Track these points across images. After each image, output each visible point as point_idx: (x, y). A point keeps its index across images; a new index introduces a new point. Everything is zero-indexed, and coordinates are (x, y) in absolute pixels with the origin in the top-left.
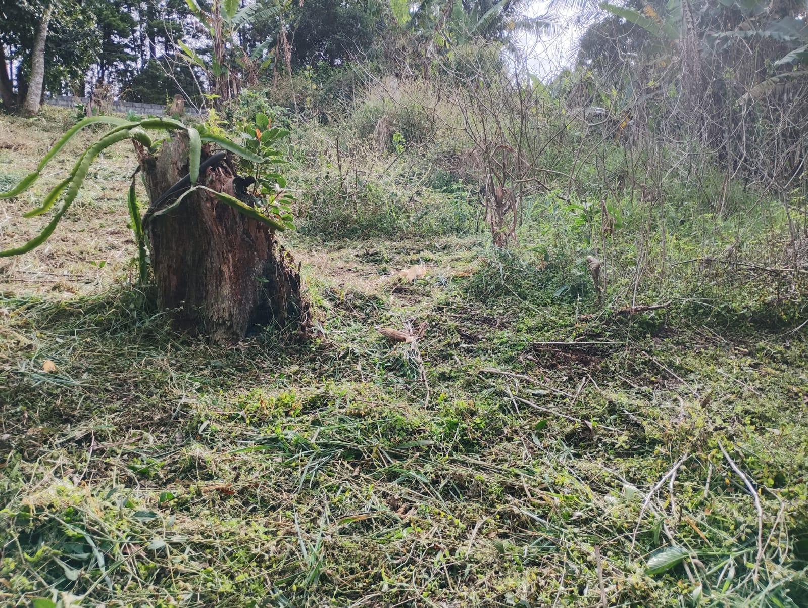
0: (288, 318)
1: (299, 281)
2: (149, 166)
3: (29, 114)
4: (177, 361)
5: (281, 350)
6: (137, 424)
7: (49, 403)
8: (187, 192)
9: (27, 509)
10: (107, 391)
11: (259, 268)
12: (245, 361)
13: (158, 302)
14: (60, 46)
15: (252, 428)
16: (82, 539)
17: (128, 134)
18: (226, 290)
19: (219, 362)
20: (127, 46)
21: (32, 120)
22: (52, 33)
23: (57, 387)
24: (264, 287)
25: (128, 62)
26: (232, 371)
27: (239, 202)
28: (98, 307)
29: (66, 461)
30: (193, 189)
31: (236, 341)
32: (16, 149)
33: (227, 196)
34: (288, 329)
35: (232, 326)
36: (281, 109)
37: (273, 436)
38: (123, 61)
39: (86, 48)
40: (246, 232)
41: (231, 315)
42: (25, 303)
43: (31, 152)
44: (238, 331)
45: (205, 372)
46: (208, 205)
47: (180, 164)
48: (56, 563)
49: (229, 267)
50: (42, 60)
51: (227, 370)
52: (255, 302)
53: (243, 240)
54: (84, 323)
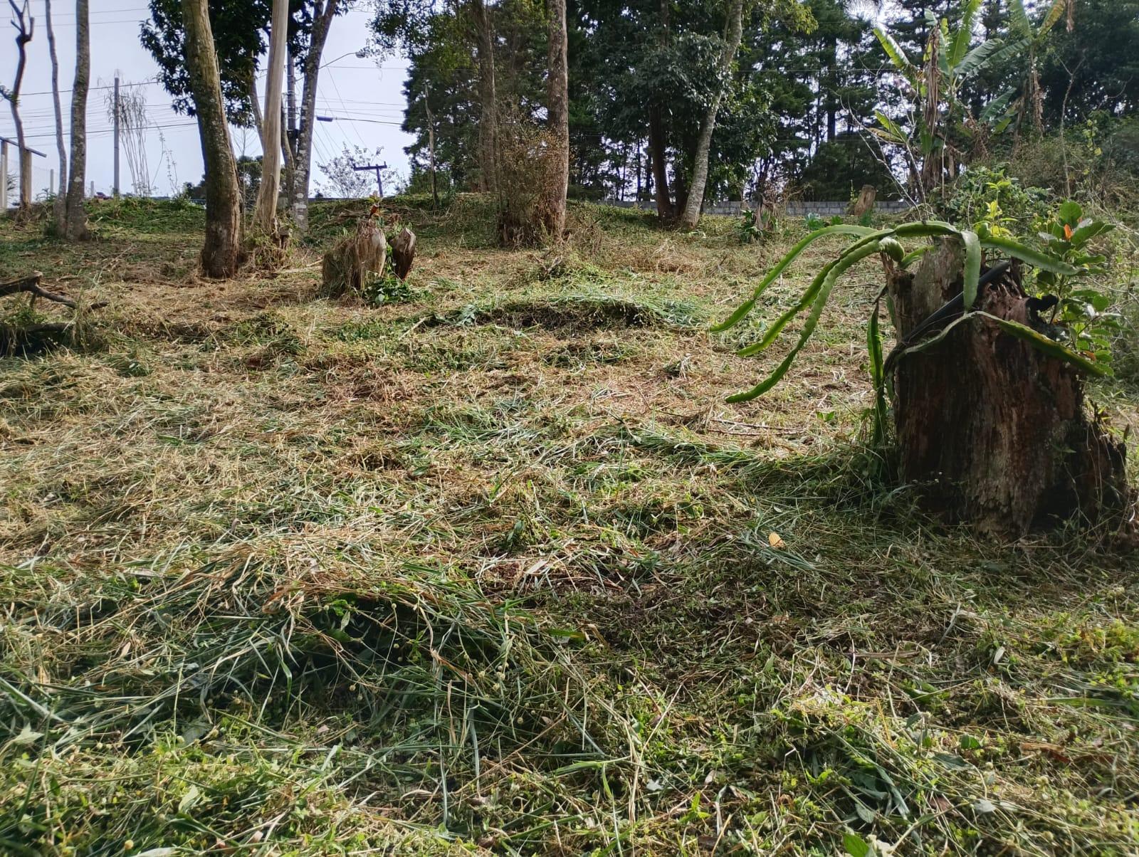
0: (1103, 511)
1: (1124, 454)
2: (901, 286)
3: (687, 227)
4: (931, 555)
5: (1090, 559)
6: (899, 634)
7: (787, 587)
8: (958, 321)
9: (797, 714)
10: (850, 583)
11: (1059, 431)
12: (1032, 568)
13: (900, 471)
14: (728, 139)
15: (1071, 670)
16: (874, 772)
17: (877, 245)
18: (1002, 459)
19: (993, 565)
20: (799, 128)
21: (690, 234)
22: (719, 125)
23: (793, 569)
24: (1066, 460)
25: (800, 150)
26: (1015, 579)
27: (1035, 333)
28: (819, 472)
29: (823, 664)
30: (966, 316)
31: (1015, 537)
32: (681, 272)
33: (1018, 325)
34: (1102, 528)
35: (1010, 513)
36: (1037, 190)
37: (1112, 688)
38: (793, 149)
39: (757, 138)
40: (1043, 378)
41: (1010, 498)
42: (732, 460)
43: (698, 273)
44: (1020, 523)
45: (974, 576)
46: (984, 338)
47: (947, 283)
48: (845, 794)
49: (1010, 428)
50: (706, 160)
51: (1006, 577)
52: (1048, 482)
53: (1037, 389)
54: (803, 490)
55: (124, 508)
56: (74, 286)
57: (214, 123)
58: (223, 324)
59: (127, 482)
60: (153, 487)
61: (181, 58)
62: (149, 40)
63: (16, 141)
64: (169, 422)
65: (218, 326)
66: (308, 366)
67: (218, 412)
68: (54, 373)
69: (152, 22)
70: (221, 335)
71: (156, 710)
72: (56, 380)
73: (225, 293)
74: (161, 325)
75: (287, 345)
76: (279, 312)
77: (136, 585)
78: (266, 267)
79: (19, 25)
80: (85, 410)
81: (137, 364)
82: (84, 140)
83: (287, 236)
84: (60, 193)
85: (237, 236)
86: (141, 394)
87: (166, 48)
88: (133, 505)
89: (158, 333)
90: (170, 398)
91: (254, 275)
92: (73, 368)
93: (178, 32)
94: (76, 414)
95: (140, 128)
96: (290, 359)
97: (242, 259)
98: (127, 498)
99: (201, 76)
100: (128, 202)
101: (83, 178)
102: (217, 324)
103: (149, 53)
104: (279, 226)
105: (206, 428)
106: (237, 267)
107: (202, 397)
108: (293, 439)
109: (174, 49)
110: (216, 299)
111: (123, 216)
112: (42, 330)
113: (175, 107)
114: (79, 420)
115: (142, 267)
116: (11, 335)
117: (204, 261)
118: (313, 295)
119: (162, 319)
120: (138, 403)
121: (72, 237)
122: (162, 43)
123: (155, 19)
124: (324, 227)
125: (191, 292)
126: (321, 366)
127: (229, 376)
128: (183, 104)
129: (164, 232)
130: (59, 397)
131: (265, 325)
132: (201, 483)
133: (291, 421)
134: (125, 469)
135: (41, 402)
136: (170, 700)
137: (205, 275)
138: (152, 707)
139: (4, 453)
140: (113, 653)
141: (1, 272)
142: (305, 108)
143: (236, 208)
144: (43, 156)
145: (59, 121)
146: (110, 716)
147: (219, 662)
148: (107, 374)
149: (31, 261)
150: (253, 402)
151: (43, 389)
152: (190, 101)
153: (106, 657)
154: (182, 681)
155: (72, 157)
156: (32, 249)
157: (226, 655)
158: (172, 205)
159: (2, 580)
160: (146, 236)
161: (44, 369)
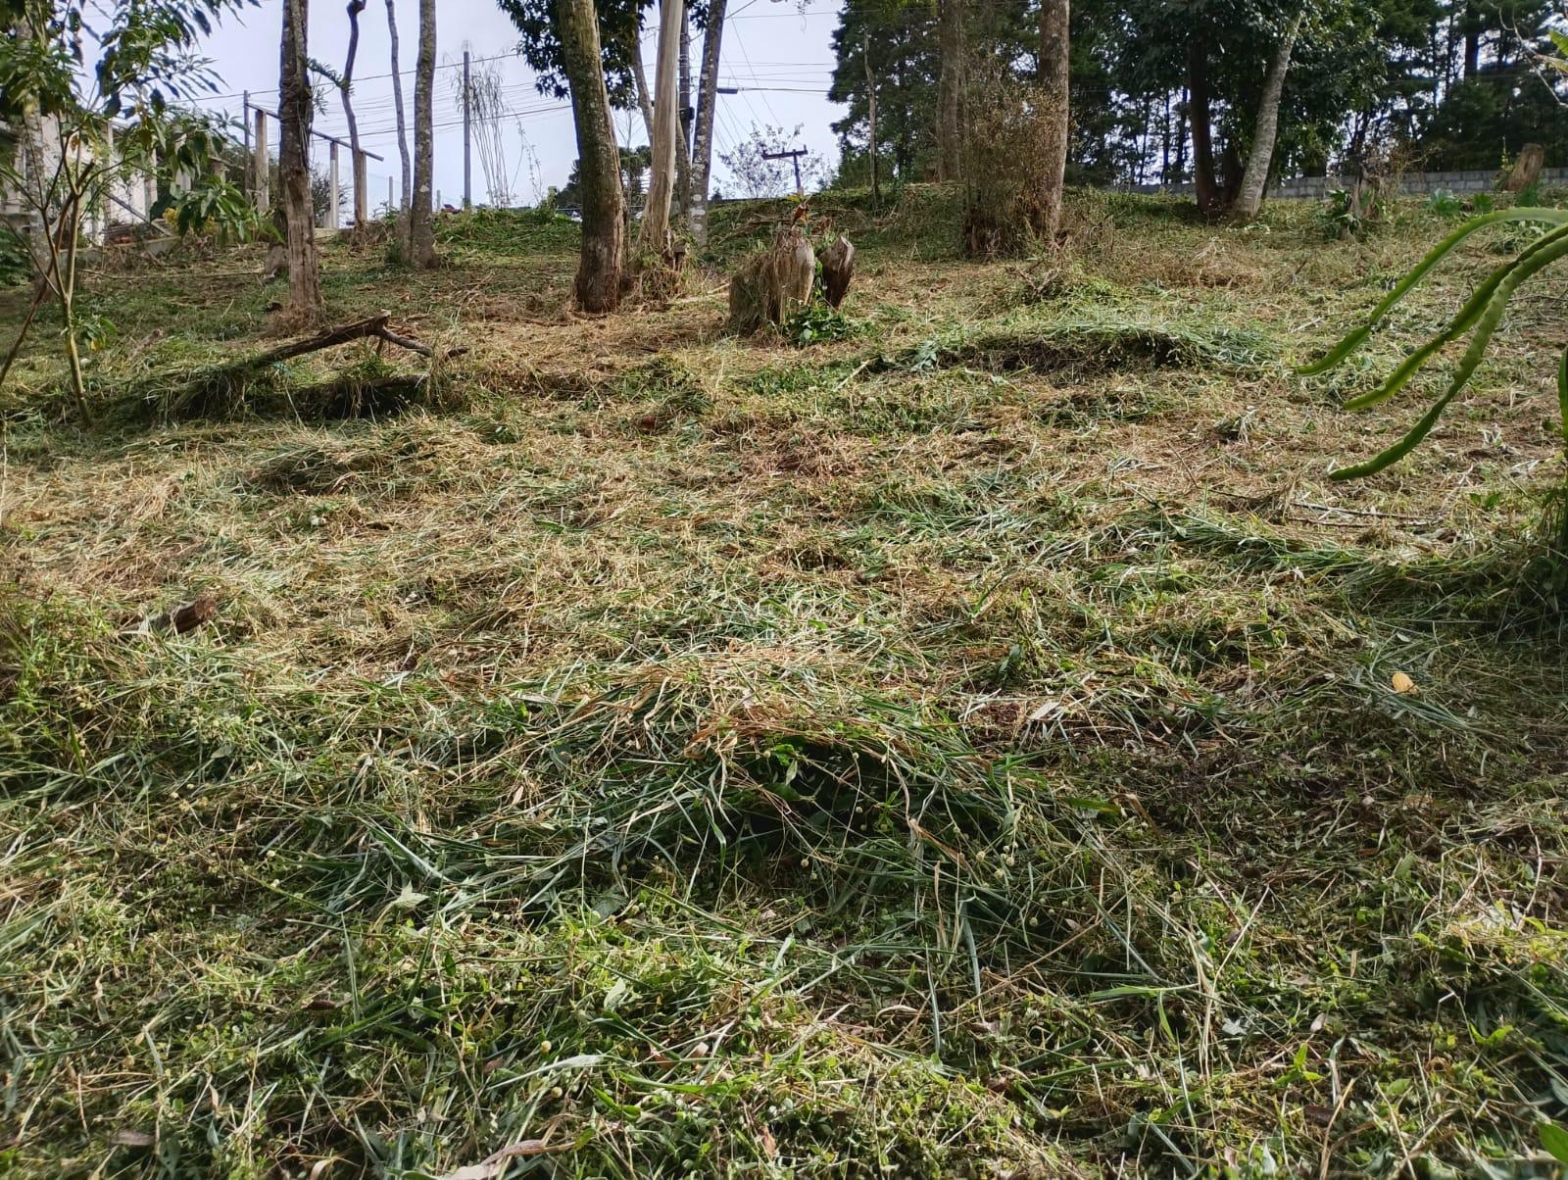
3: (1242, 219)
7: (1426, 754)
9: (1455, 942)
10: (1525, 751)
14: (1309, 83)
20: (1417, 62)
21: (1247, 229)
22: (1296, 64)
23: (1433, 727)
25: (1419, 95)
28: (1469, 583)
29: (1489, 870)
32: (1235, 285)
38: (1407, 94)
39: (1355, 82)
42: (1328, 563)
43: (1261, 286)
48: (1534, 1063)
50: (1274, 117)
54: (1444, 610)
55: (502, 614)
56: (425, 327)
57: (592, 105)
58: (606, 374)
59: (502, 580)
60: (534, 588)
61: (547, 20)
62: (508, 1)
63: (348, 141)
64: (546, 502)
65: (600, 376)
66: (717, 429)
67: (606, 490)
68: (408, 439)
70: (605, 388)
71: (559, 875)
72: (411, 449)
73: (607, 332)
74: (531, 376)
75: (689, 401)
76: (675, 356)
77: (525, 713)
78: (656, 297)
80: (446, 486)
81: (504, 427)
82: (430, 137)
83: (683, 254)
84: (403, 207)
85: (619, 255)
86: (511, 466)
87: (529, 7)
88: (511, 609)
89: (528, 386)
90: (545, 471)
91: (641, 307)
92: (430, 433)
94: (436, 491)
95: (495, 117)
96: (693, 419)
97: (626, 286)
98: (503, 600)
99: (576, 43)
100: (482, 216)
101: (430, 187)
102: (599, 373)
103: (508, 15)
104: (673, 239)
105: (592, 511)
106: (619, 297)
107: (586, 470)
108: (702, 527)
109: (538, 8)
110: (595, 340)
111: (477, 234)
112: (390, 385)
113: (539, 87)
114: (439, 499)
115: (503, 301)
116: (355, 392)
117: (579, 290)
118: (717, 332)
119: (532, 369)
120: (507, 478)
121: (418, 263)
122: (524, 1)
124: (728, 240)
125: (564, 331)
126: (733, 428)
127: (617, 442)
128: (549, 82)
129: (526, 254)
130: (416, 470)
131: (659, 374)
132: (591, 583)
133: (698, 502)
134: (499, 563)
135: (395, 477)
136: (575, 863)
137: (580, 309)
138: (555, 870)
139: (356, 541)
140: (504, 798)
141: (336, 314)
142: (705, 77)
143: (619, 218)
144: (381, 159)
145: (400, 113)
146: (505, 879)
147: (633, 819)
148: (469, 441)
149: (373, 297)
150: (648, 477)
151: (396, 460)
152: (558, 78)
153: (496, 804)
154: (588, 840)
155: (416, 159)
156: (371, 281)
157: (641, 810)
158: (536, 218)
159: (366, 700)
160: (505, 260)
161: (396, 434)
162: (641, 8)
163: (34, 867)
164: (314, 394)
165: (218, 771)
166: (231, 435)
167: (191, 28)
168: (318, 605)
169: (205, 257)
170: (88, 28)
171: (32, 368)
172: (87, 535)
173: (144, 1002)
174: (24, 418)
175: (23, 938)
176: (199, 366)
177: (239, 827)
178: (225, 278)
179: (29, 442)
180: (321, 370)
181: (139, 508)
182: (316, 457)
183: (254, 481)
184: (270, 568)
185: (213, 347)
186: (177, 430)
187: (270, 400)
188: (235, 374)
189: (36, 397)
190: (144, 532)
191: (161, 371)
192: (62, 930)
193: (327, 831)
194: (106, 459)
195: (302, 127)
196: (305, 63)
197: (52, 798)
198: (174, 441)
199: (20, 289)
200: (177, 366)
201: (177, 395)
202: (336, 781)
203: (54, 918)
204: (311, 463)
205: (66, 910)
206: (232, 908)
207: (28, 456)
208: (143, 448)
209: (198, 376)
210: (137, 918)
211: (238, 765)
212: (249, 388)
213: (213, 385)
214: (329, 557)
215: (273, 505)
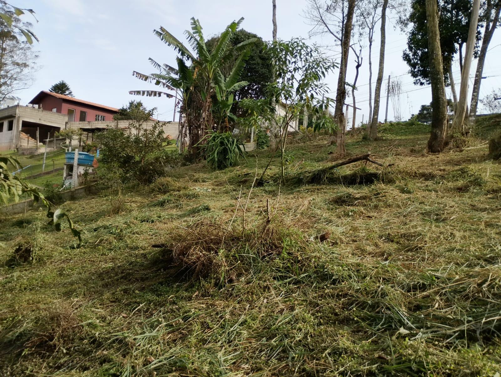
55: (416, 247)
56: (376, 158)
57: (439, 86)
58: (442, 172)
59: (414, 236)
60: (427, 239)
61: (419, 62)
62: (406, 58)
63: (352, 105)
64: (425, 213)
65: (440, 173)
66: (488, 191)
67: (447, 210)
68: (377, 191)
69: (408, 50)
70: (442, 177)
71: (457, 334)
72: (378, 194)
73: (440, 159)
74: (416, 173)
75: (476, 181)
76: (469, 167)
77: (434, 279)
78: (458, 147)
79: (357, 61)
80: (389, 206)
81: (407, 188)
82: (379, 101)
83: (469, 132)
84: (369, 123)
85: (445, 134)
86: (411, 201)
87: (413, 59)
88: (420, 246)
89: (415, 176)
90: (423, 203)
91: (452, 151)
92: (384, 189)
93: (418, 51)
94: (386, 207)
95: (399, 94)
96: (478, 188)
97: (446, 144)
98: (415, 242)
99: (434, 67)
100: (391, 124)
101: (378, 116)
102: (440, 172)
103: (406, 62)
104: (465, 128)
105: (443, 217)
106: (444, 148)
107: (438, 203)
108: (488, 225)
109: (416, 59)
110: (435, 162)
111: (390, 130)
112: (369, 175)
113: (415, 83)
114: (388, 210)
115: (400, 149)
116: (358, 177)
117: (429, 146)
118: (483, 159)
119: (416, 170)
120: (409, 205)
121: (372, 139)
122: (411, 57)
123: (409, 49)
124: (483, 128)
125: (424, 159)
126: (494, 191)
127: (448, 195)
128: (418, 81)
129: (406, 135)
130: (380, 201)
131: (463, 172)
132: (447, 240)
133: (485, 216)
134: (412, 231)
135: (373, 202)
136: (462, 332)
137: (429, 152)
138: (455, 332)
139: (363, 221)
140: (432, 305)
141: (349, 154)
142: (478, 73)
143: (446, 122)
144: (360, 109)
145: (370, 95)
146: (436, 332)
147: (484, 320)
148: (396, 192)
149: (359, 149)
150: (462, 206)
151: (373, 197)
152: (421, 80)
153: (429, 307)
154: (466, 325)
155: (374, 108)
156: (358, 145)
157: (487, 318)
158: (410, 124)
159: (377, 268)
160: (400, 138)
161: (373, 189)
162: (453, 54)
163: (287, 301)
164: (345, 177)
165: (334, 282)
166: (322, 188)
167: (321, 76)
168: (354, 238)
169: (310, 140)
170: (296, 79)
171: (271, 169)
172: (287, 214)
173: (323, 345)
174: (269, 182)
175: (287, 320)
176: (314, 169)
177: (342, 300)
178: (316, 145)
179: (270, 189)
180: (347, 170)
181: (300, 207)
182: (349, 196)
183: (330, 202)
184: (338, 226)
185: (316, 164)
186: (308, 187)
187: (332, 179)
188: (324, 171)
189: (272, 177)
190: (302, 213)
191: (304, 170)
192: (297, 320)
193: (370, 306)
194: (289, 194)
195: (342, 101)
196: (345, 83)
197: (289, 283)
198: (307, 190)
199: (265, 149)
200: (308, 169)
201: (308, 177)
202: (371, 291)
203: (295, 316)
204: (347, 197)
205: (297, 314)
206: (342, 324)
207: (270, 192)
208: (299, 191)
209: (314, 172)
210: (316, 321)
211: (339, 282)
212: (327, 175)
213: (318, 174)
214: (356, 225)
215: (336, 209)
